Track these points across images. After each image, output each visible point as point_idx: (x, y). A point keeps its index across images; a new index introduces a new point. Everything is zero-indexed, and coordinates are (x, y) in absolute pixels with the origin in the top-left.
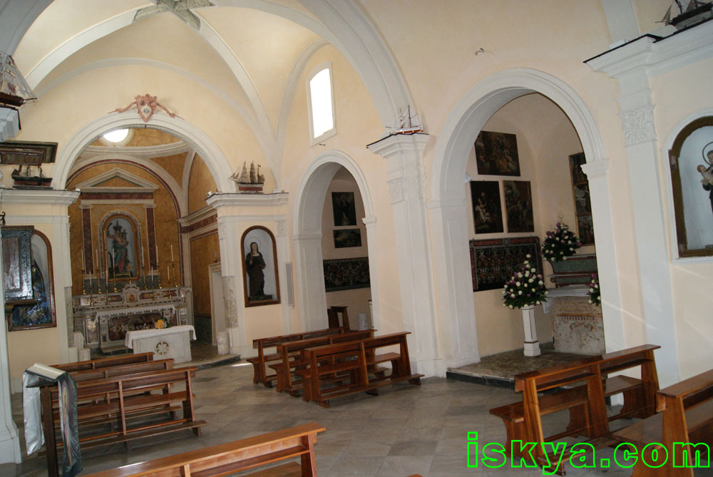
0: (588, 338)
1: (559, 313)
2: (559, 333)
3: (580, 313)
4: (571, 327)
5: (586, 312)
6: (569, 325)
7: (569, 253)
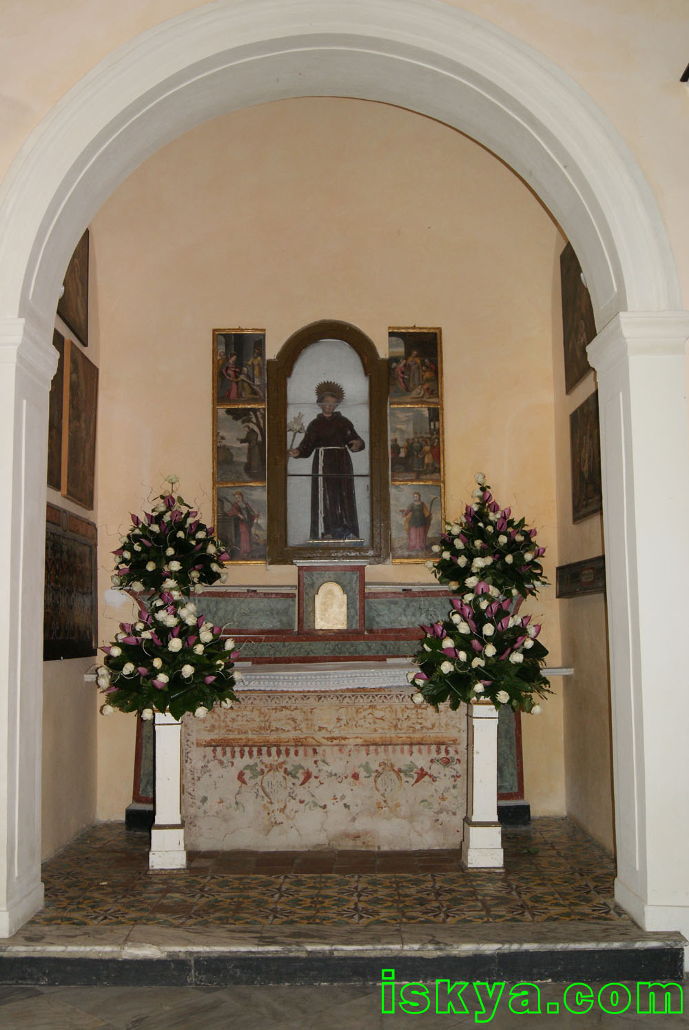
0: (293, 805)
1: (208, 737)
2: (200, 793)
3: (273, 737)
4: (241, 777)
5: (292, 735)
6: (234, 772)
7: (210, 577)
